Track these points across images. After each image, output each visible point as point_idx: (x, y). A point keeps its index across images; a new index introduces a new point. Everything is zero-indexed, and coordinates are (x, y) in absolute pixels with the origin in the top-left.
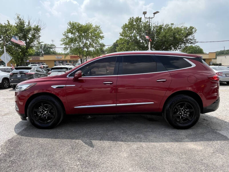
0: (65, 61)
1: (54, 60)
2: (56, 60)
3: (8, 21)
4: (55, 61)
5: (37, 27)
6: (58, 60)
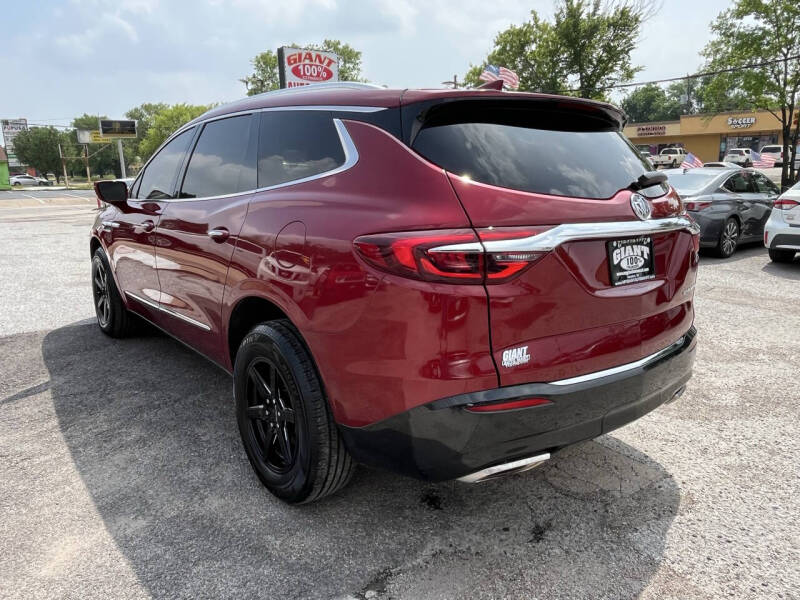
0: (767, 138)
1: (721, 135)
2: (728, 135)
3: (533, 12)
4: (723, 137)
5: (624, 13)
6: (738, 135)
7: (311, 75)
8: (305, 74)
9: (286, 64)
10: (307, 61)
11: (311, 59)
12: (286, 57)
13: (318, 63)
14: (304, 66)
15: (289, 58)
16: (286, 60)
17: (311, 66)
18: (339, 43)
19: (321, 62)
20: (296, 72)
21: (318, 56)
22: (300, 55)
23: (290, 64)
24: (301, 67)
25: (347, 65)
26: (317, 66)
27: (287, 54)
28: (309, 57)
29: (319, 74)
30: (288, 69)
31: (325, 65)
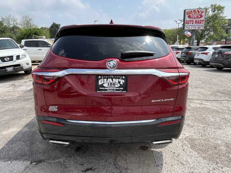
7: (195, 17)
8: (192, 17)
9: (186, 15)
10: (194, 13)
11: (195, 12)
12: (186, 12)
13: (197, 13)
14: (192, 14)
15: (187, 13)
16: (186, 13)
17: (195, 14)
18: (216, 5)
19: (199, 12)
20: (189, 17)
21: (198, 11)
22: (191, 11)
23: (187, 14)
24: (191, 15)
25: (219, 12)
26: (197, 14)
27: (186, 11)
28: (195, 11)
29: (197, 16)
30: (187, 16)
31: (200, 13)
